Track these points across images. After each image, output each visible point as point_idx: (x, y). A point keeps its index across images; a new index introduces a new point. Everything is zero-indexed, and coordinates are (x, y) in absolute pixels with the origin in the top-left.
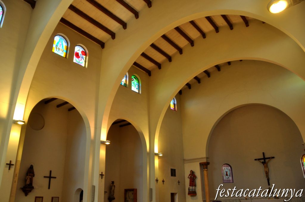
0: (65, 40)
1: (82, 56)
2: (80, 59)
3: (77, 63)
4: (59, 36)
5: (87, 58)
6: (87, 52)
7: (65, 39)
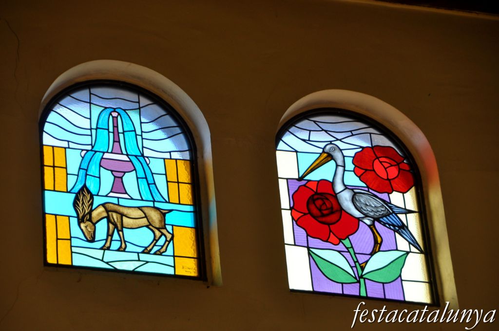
0: (158, 111)
1: (372, 204)
2: (362, 238)
3: (337, 289)
4: (83, 94)
5: (436, 199)
6: (418, 139)
7: (157, 99)
